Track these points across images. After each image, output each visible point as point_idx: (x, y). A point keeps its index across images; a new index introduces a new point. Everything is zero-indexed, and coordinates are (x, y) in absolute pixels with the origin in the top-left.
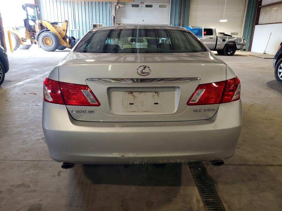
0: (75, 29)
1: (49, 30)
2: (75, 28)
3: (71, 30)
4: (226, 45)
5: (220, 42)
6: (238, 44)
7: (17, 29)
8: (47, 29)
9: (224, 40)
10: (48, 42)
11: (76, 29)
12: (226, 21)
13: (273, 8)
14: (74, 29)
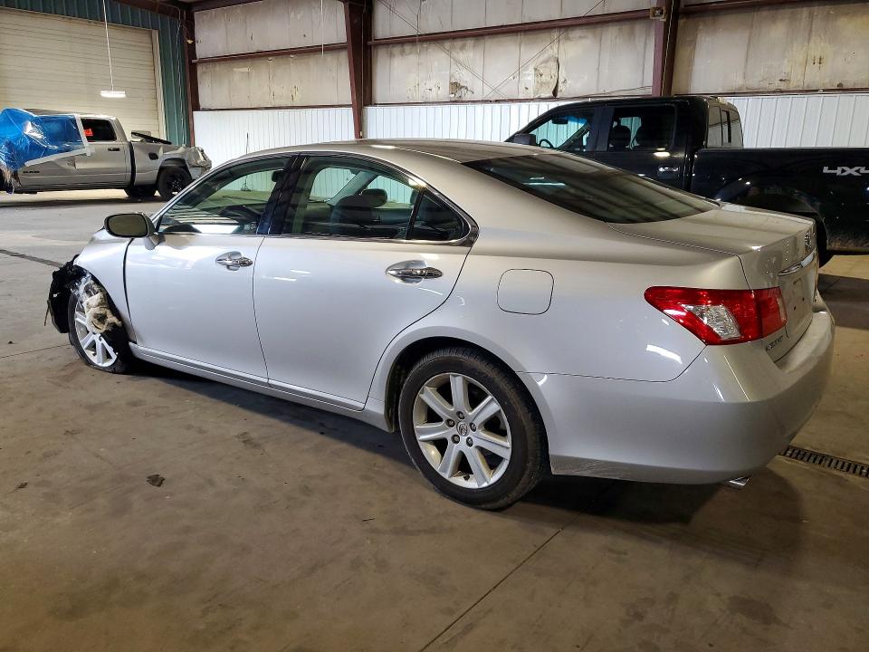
4: (161, 169)
5: (142, 161)
6: (194, 166)
9: (154, 156)
12: (120, 95)
13: (235, 69)
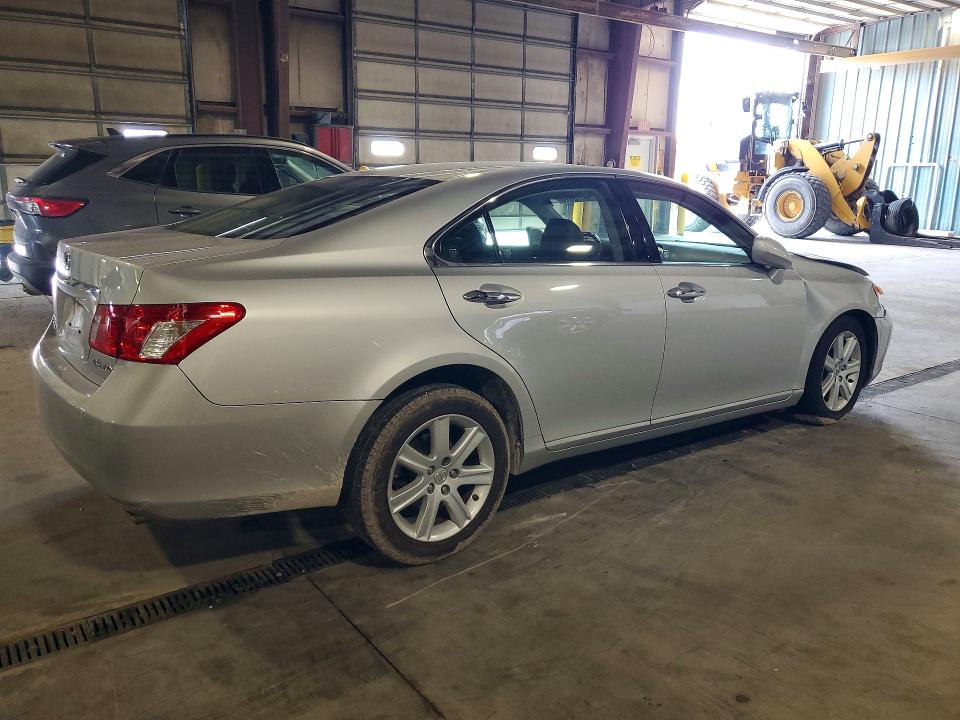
0: (929, 164)
1: (806, 170)
2: (933, 158)
3: (915, 168)
7: (719, 167)
8: (802, 164)
10: (792, 206)
11: (932, 164)
14: (925, 163)
